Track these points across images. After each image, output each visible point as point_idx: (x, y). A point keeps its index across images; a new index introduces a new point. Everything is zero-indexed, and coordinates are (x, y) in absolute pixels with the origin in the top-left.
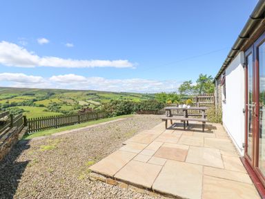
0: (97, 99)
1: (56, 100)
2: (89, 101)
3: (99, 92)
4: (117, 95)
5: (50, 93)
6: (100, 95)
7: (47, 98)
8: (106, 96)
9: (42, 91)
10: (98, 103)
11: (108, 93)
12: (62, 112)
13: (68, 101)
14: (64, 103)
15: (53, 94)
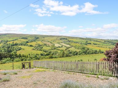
0: (67, 43)
1: (40, 43)
2: (61, 44)
3: (69, 37)
4: (83, 40)
5: (36, 38)
6: (70, 40)
7: (34, 41)
8: (74, 40)
9: (31, 36)
10: (68, 46)
11: (76, 38)
12: (44, 51)
13: (48, 43)
14: (45, 45)
15: (38, 38)
